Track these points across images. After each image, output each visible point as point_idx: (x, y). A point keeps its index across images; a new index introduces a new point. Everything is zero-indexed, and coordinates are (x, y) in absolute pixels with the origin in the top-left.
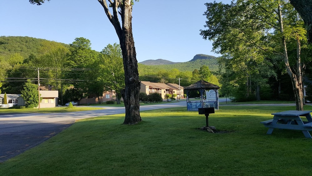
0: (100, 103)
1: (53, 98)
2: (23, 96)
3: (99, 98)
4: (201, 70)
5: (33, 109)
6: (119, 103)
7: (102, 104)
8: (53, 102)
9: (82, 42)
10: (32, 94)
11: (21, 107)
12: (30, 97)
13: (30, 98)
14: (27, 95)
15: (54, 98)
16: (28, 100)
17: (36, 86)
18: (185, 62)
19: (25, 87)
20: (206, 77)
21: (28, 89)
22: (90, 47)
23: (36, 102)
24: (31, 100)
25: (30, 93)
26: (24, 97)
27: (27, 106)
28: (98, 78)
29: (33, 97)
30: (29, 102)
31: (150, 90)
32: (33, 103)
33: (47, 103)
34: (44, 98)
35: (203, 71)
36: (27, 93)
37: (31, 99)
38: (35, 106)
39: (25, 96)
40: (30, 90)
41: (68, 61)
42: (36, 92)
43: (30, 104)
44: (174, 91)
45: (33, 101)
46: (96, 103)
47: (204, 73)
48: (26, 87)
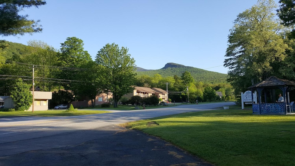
0: (93, 107)
1: (45, 100)
2: (13, 96)
3: (92, 101)
4: (183, 76)
5: (24, 112)
6: (116, 106)
7: (95, 107)
8: (45, 104)
9: (75, 42)
10: (24, 95)
11: (10, 109)
12: (21, 98)
13: (21, 100)
14: (18, 96)
15: (47, 99)
16: (19, 101)
17: (28, 86)
18: (157, 70)
19: (15, 86)
20: (188, 83)
21: (19, 89)
22: (83, 47)
23: (27, 104)
24: (22, 102)
25: (21, 94)
26: (15, 99)
27: (16, 109)
28: (97, 79)
29: (25, 98)
30: (19, 103)
31: (137, 94)
32: (24, 105)
33: (39, 105)
34: (36, 100)
35: (185, 77)
36: (18, 94)
37: (23, 100)
38: (26, 108)
39: (15, 97)
40: (22, 91)
41: (59, 62)
42: (28, 93)
43: (20, 106)
44: (159, 95)
45: (25, 103)
46: (89, 106)
47: (186, 78)
48: (17, 86)
